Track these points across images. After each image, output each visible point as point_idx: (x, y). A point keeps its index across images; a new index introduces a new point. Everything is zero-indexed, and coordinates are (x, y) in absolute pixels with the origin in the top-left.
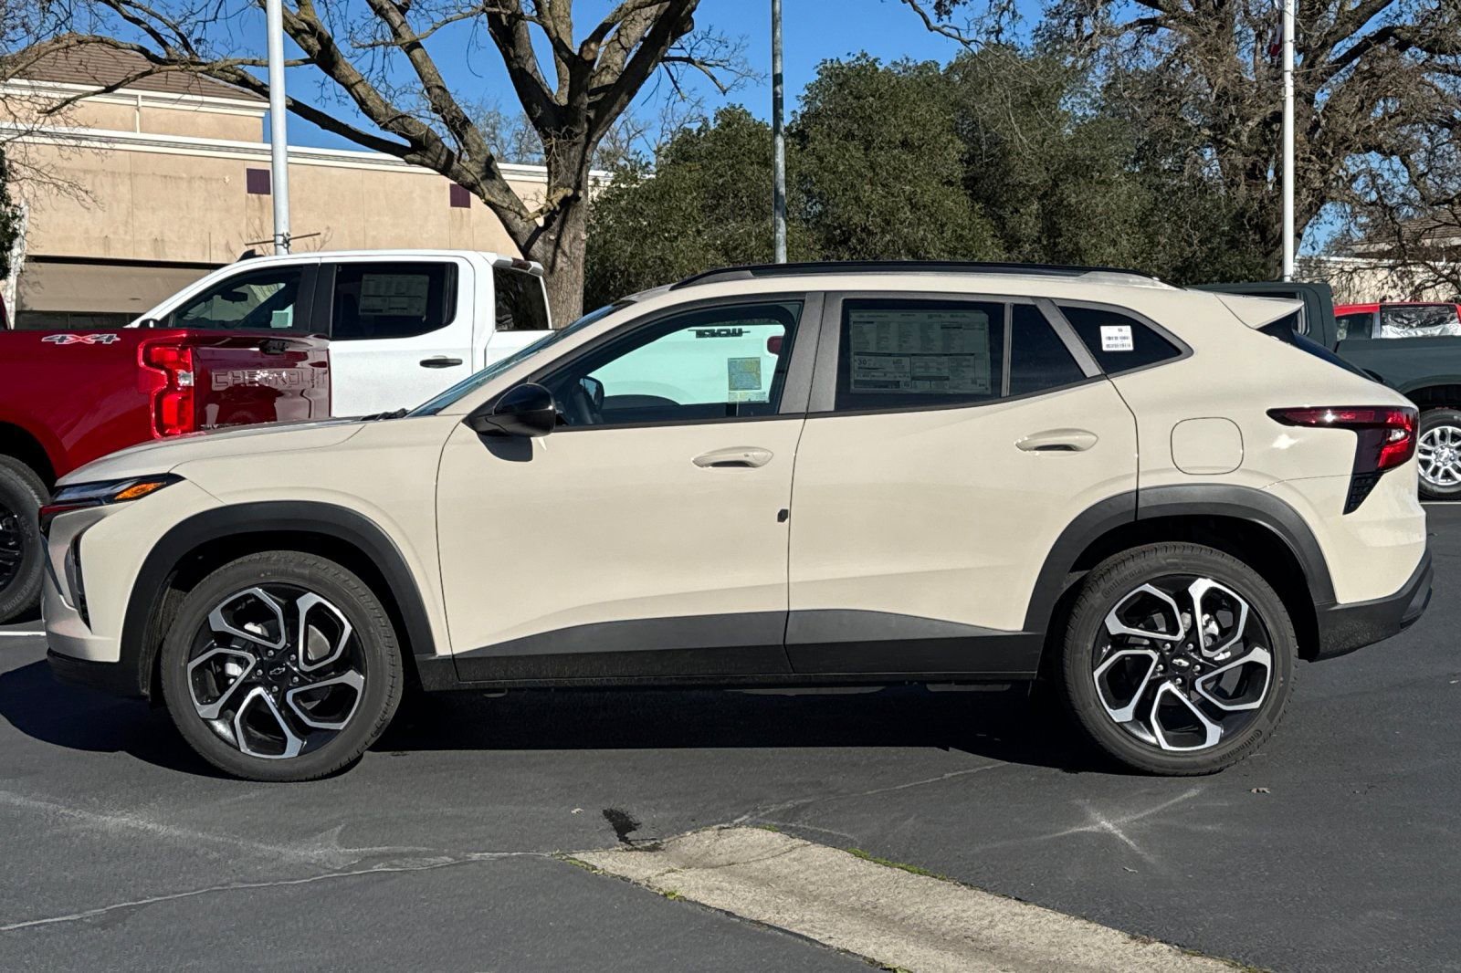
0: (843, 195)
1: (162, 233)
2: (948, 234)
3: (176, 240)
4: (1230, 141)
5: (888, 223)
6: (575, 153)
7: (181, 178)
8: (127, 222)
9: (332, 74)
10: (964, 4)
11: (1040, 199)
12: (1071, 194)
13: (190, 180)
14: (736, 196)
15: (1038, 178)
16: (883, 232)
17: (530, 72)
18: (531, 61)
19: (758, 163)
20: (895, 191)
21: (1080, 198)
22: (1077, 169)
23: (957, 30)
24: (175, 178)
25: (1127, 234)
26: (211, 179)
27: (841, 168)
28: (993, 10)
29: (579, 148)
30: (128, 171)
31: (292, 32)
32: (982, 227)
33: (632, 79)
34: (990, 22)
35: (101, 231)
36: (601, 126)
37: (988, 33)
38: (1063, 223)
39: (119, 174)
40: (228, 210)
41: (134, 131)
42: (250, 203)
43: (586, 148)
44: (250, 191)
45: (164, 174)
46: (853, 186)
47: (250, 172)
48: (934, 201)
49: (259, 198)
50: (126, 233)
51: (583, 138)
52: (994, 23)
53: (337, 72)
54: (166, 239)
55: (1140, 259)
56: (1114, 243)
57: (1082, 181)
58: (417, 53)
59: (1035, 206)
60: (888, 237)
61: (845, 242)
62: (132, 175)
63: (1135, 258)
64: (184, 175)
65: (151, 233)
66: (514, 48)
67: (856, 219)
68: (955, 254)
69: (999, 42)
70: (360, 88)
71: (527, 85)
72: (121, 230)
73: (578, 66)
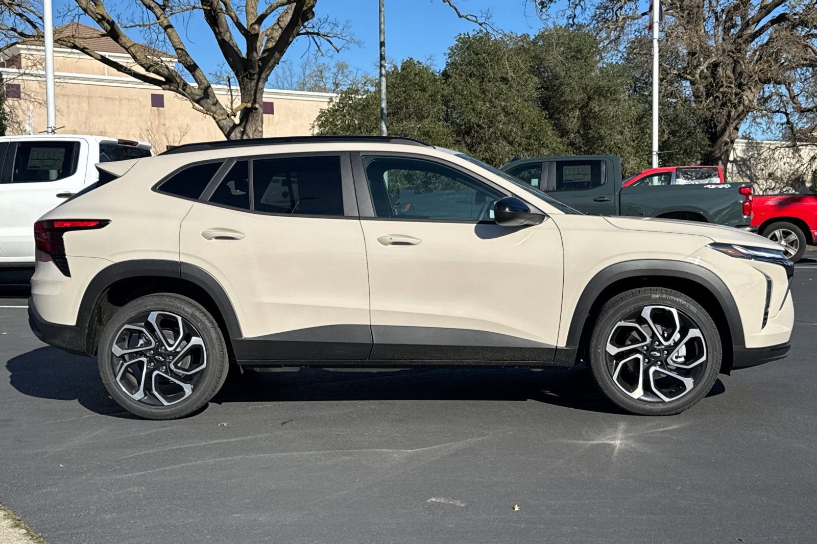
0: (466, 107)
1: (104, 128)
2: (526, 128)
3: (113, 132)
4: (688, 76)
5: (491, 122)
6: (253, 83)
7: (116, 99)
8: (86, 122)
9: (118, 42)
10: (555, 2)
11: (580, 109)
12: (595, 106)
13: (121, 100)
14: (407, 108)
15: (579, 97)
16: (489, 127)
17: (227, 40)
18: (228, 35)
19: (419, 90)
20: (496, 105)
21: (601, 108)
22: (599, 92)
23: (476, 17)
24: (112, 99)
25: (628, 128)
26: (132, 99)
27: (465, 93)
28: (571, 5)
29: (255, 81)
30: (87, 95)
31: (97, 20)
32: (546, 124)
33: (282, 44)
34: (569, 13)
35: (72, 127)
36: (266, 69)
37: (568, 18)
38: (592, 122)
39: (82, 96)
40: (140, 116)
41: (104, 74)
42: (153, 112)
43: (258, 81)
44: (153, 106)
45: (107, 96)
46: (472, 102)
47: (153, 95)
48: (517, 110)
49: (158, 110)
50: (85, 128)
51: (256, 77)
52: (571, 13)
53: (119, 41)
54: (107, 131)
55: (636, 142)
56: (622, 133)
57: (602, 99)
58: (169, 30)
59: (577, 113)
60: (491, 130)
61: (468, 133)
62: (89, 97)
63: (634, 141)
64: (117, 97)
65: (99, 128)
66: (218, 27)
67: (473, 120)
68: (529, 139)
69: (574, 23)
70: (132, 49)
71: (227, 49)
72: (83, 126)
73: (251, 38)
